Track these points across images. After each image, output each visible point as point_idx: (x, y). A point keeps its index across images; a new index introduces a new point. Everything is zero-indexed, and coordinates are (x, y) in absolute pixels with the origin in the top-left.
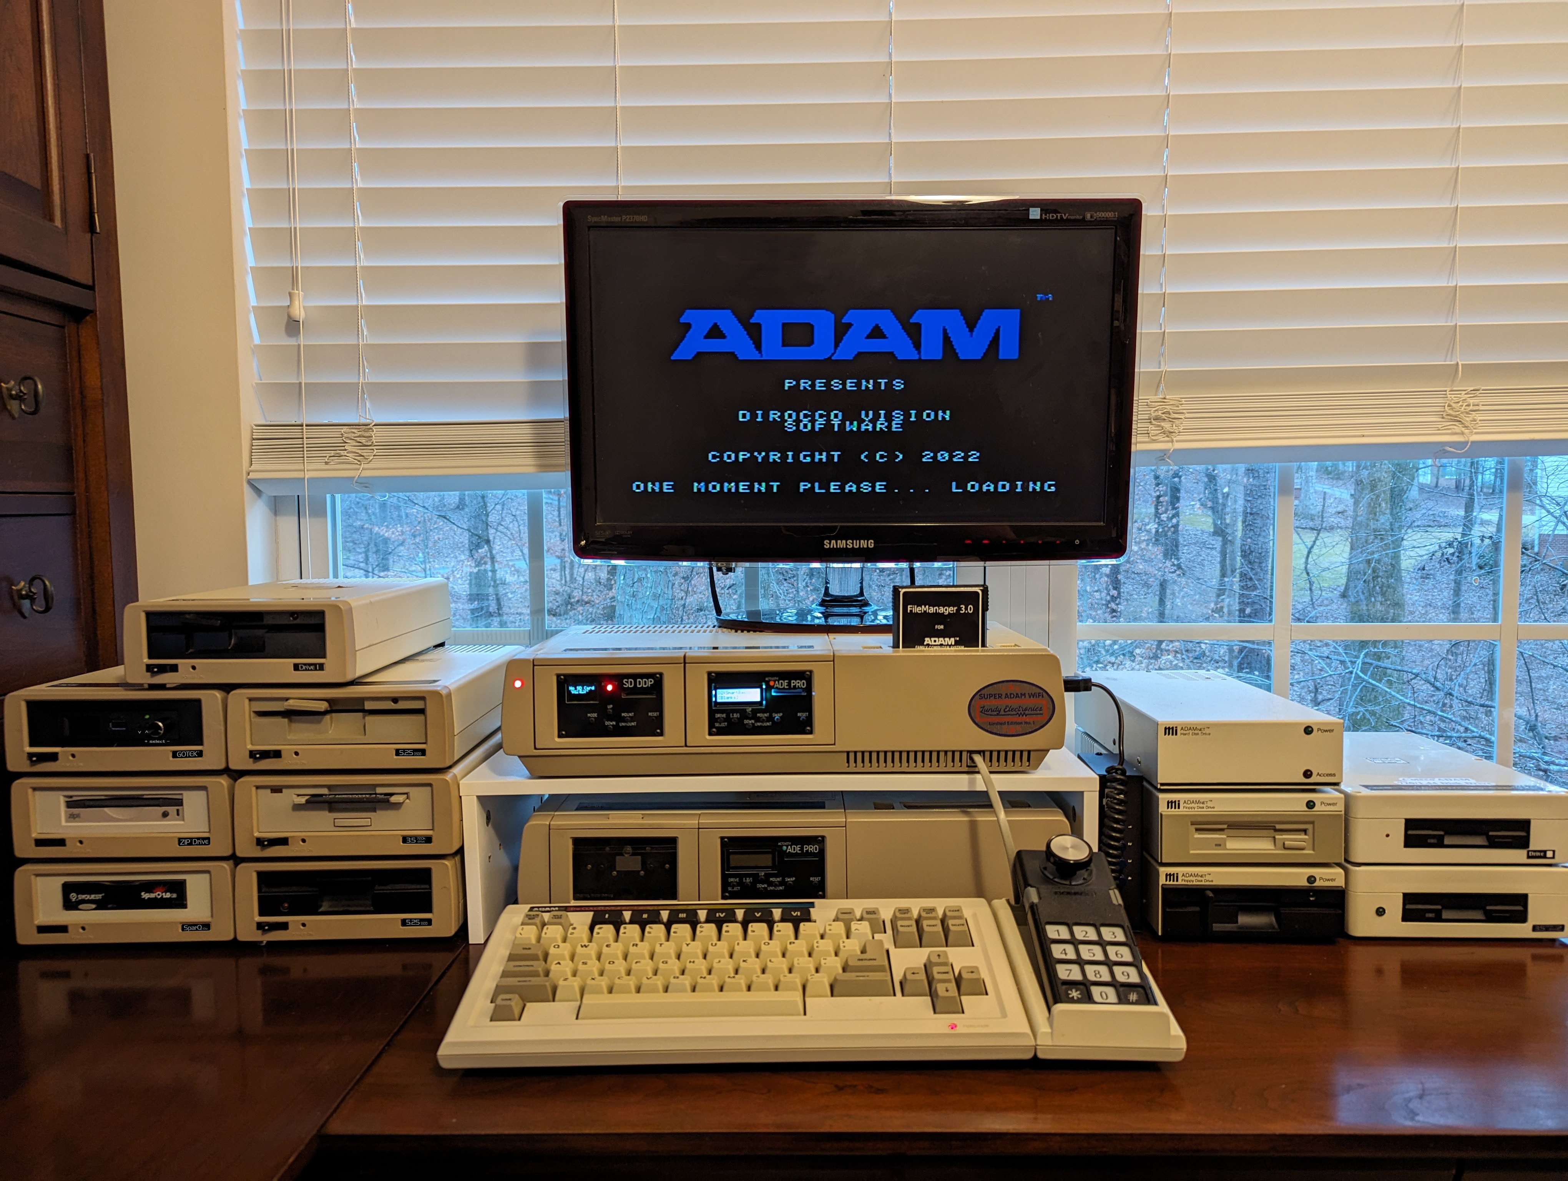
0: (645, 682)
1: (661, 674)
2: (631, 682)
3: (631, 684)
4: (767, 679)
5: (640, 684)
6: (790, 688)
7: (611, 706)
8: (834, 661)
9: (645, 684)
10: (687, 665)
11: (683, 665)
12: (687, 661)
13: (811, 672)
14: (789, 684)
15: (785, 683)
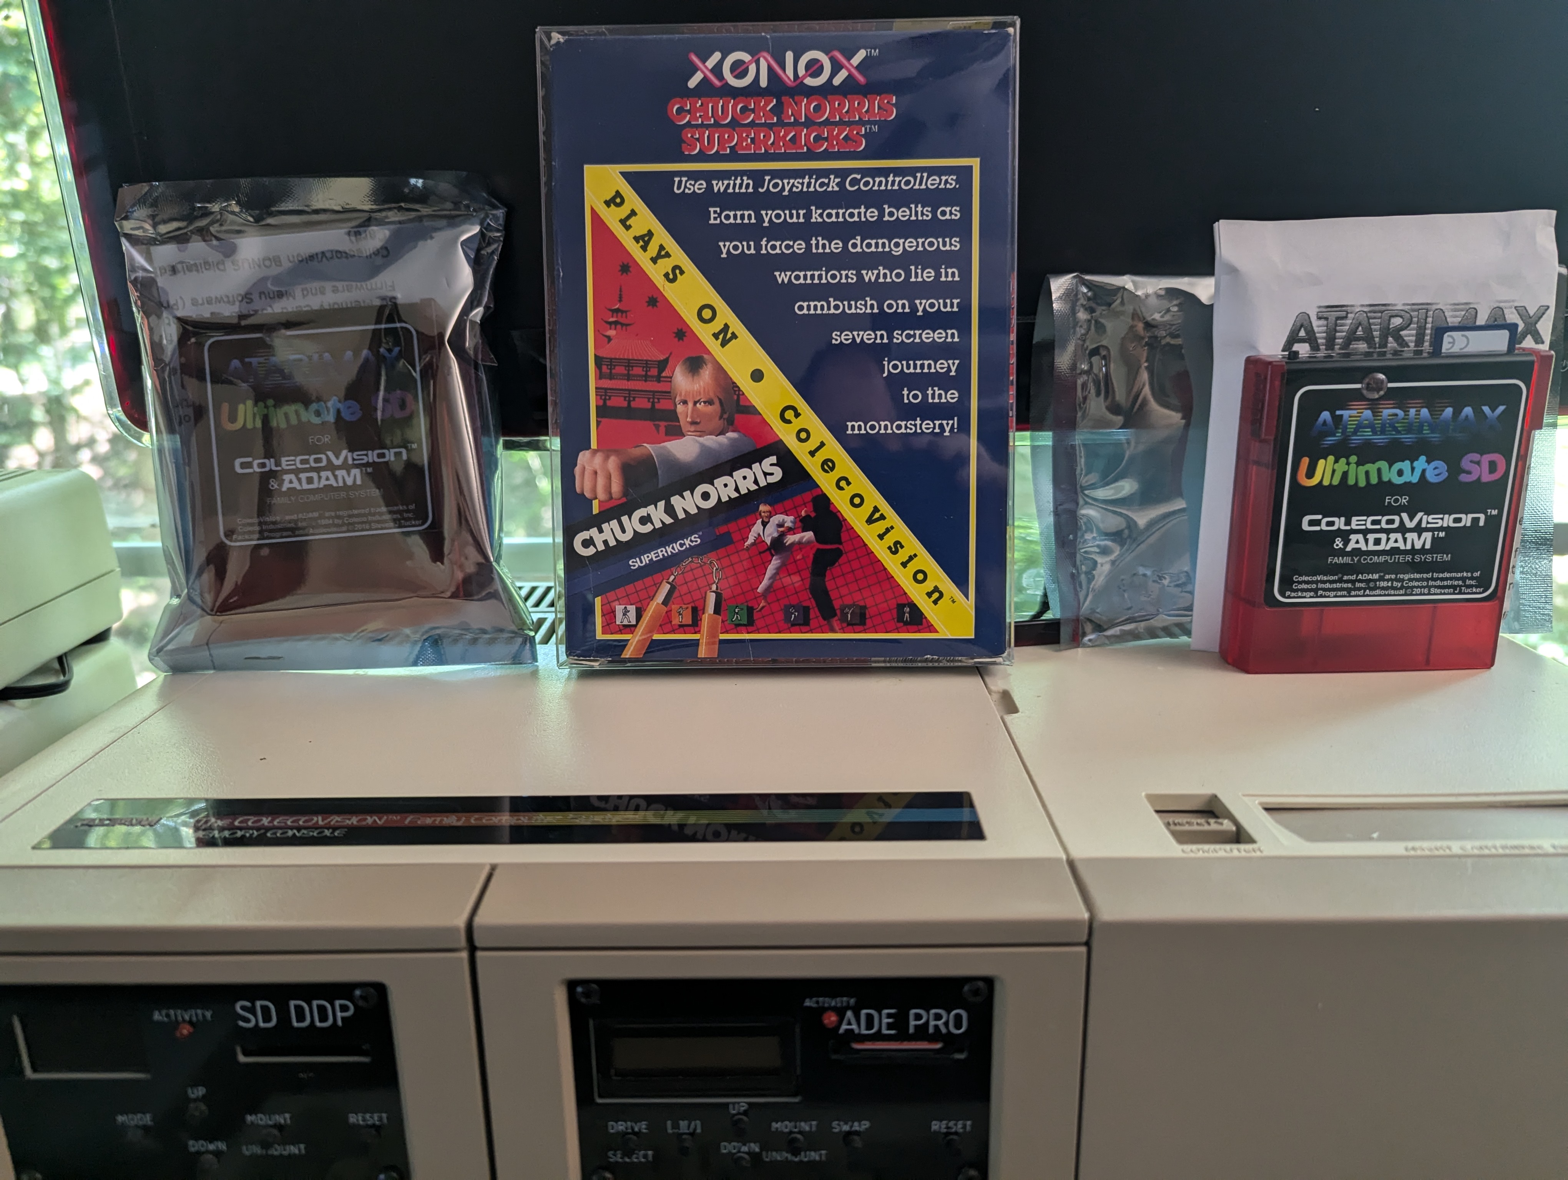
0: (322, 1010)
1: (380, 989)
2: (266, 1010)
3: (267, 1018)
4: (808, 1003)
5: (301, 1017)
6: (903, 1034)
7: (201, 1091)
8: (1088, 944)
9: (323, 1018)
10: (479, 954)
11: (464, 955)
12: (478, 943)
13: (989, 982)
14: (900, 1023)
15: (884, 1020)
